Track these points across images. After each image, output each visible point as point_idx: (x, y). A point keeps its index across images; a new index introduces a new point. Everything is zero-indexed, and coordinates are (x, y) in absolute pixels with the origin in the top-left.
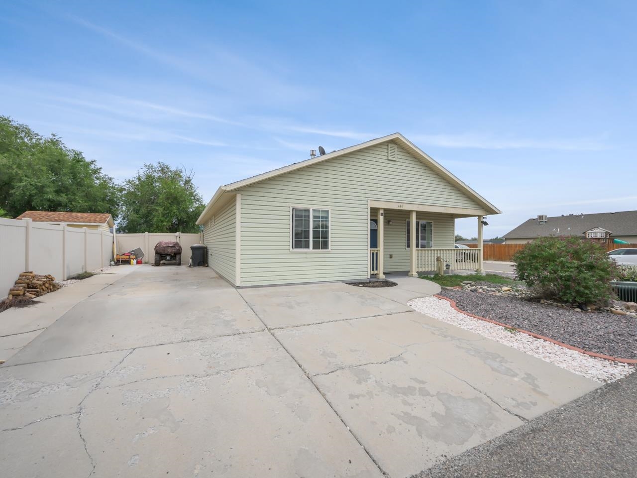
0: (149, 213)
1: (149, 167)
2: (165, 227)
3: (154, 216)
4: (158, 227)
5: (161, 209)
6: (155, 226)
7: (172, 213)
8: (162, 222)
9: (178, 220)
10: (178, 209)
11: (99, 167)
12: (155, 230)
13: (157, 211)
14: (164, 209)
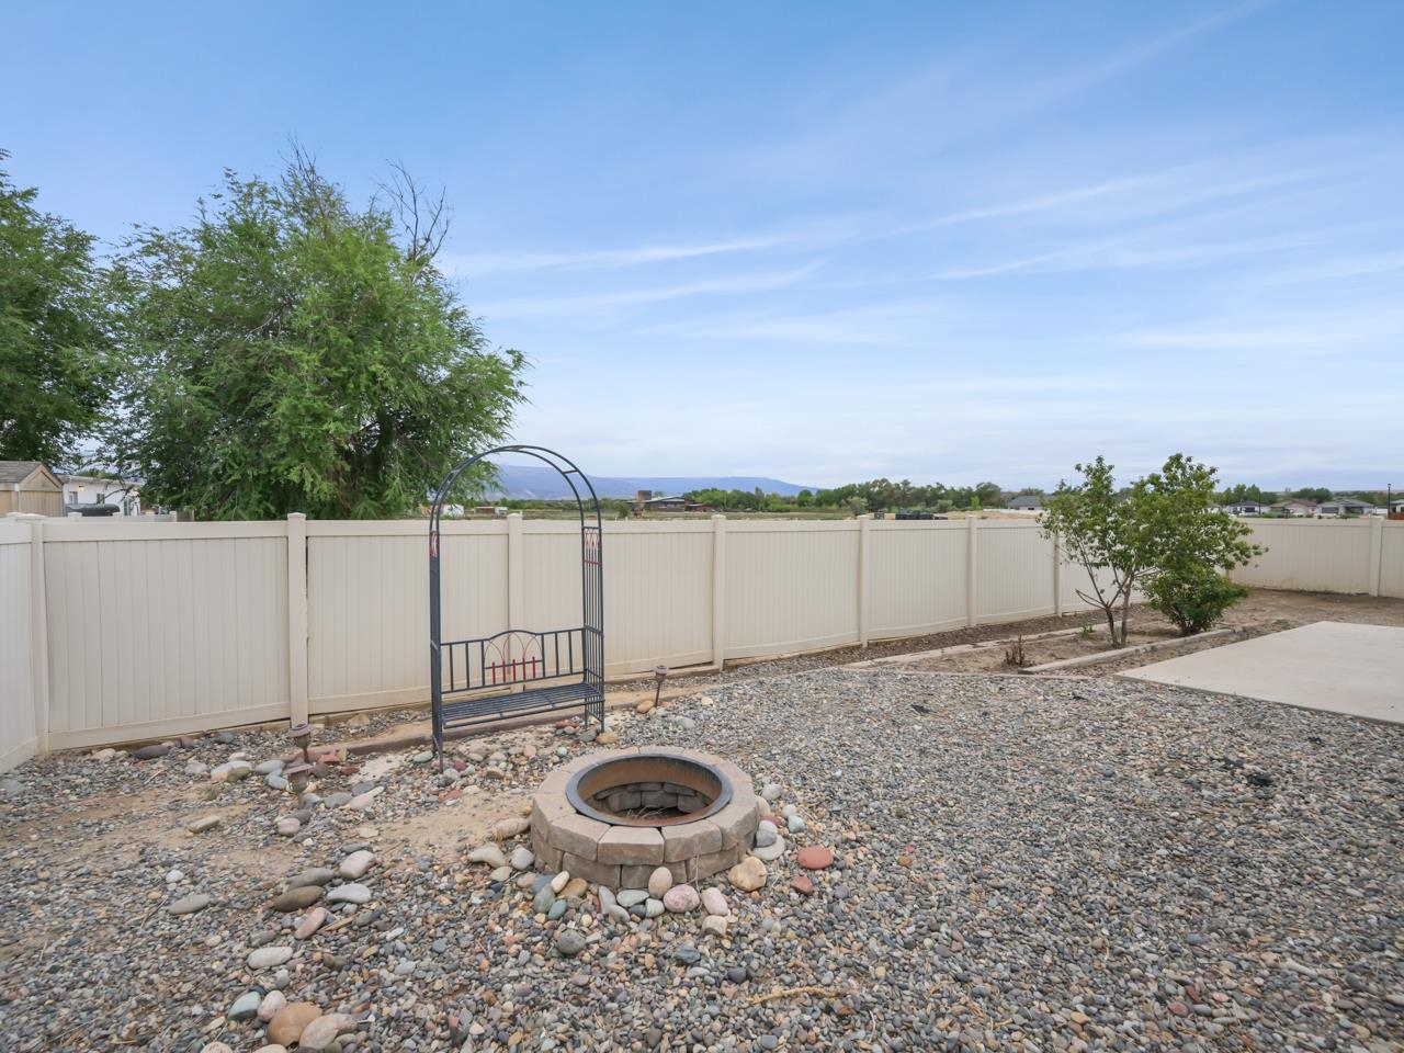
0: (256, 378)
1: (250, 192)
2: (330, 445)
3: (281, 392)
4: (295, 441)
5: (308, 360)
6: (283, 439)
7: (364, 379)
8: (318, 418)
9: (382, 418)
10: (391, 363)
11: (21, 188)
12: (283, 455)
13: (288, 362)
14: (325, 361)
